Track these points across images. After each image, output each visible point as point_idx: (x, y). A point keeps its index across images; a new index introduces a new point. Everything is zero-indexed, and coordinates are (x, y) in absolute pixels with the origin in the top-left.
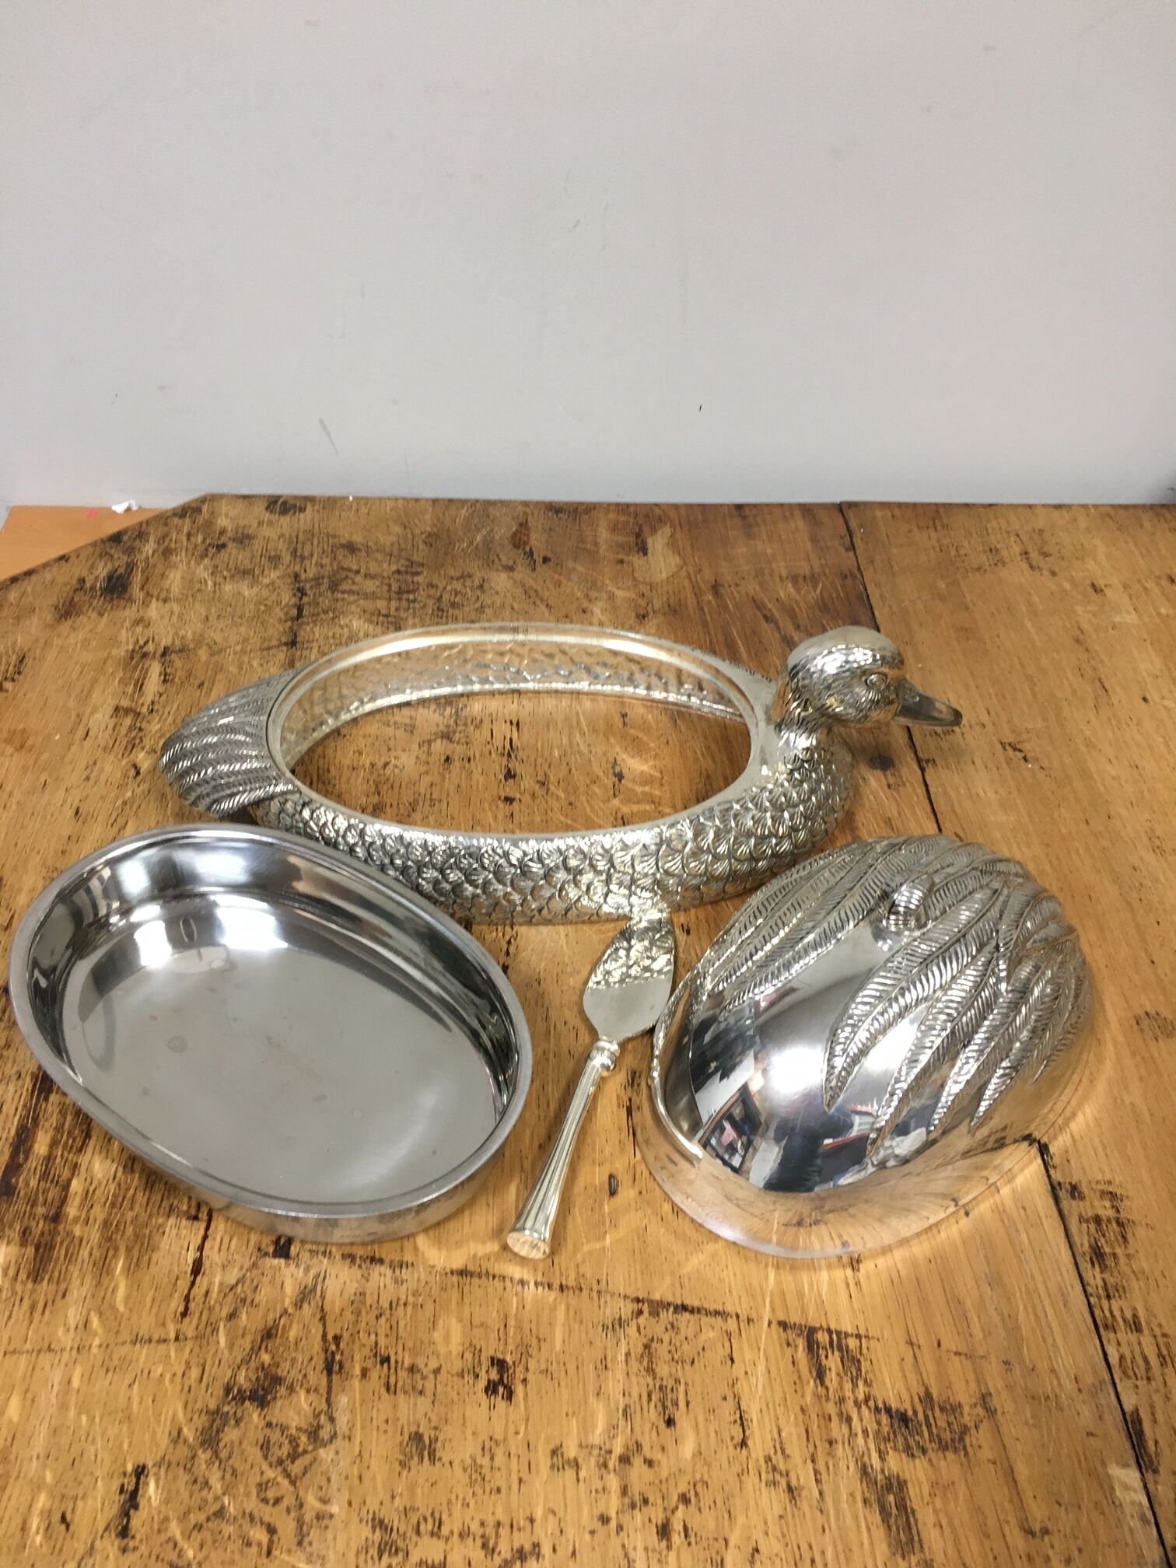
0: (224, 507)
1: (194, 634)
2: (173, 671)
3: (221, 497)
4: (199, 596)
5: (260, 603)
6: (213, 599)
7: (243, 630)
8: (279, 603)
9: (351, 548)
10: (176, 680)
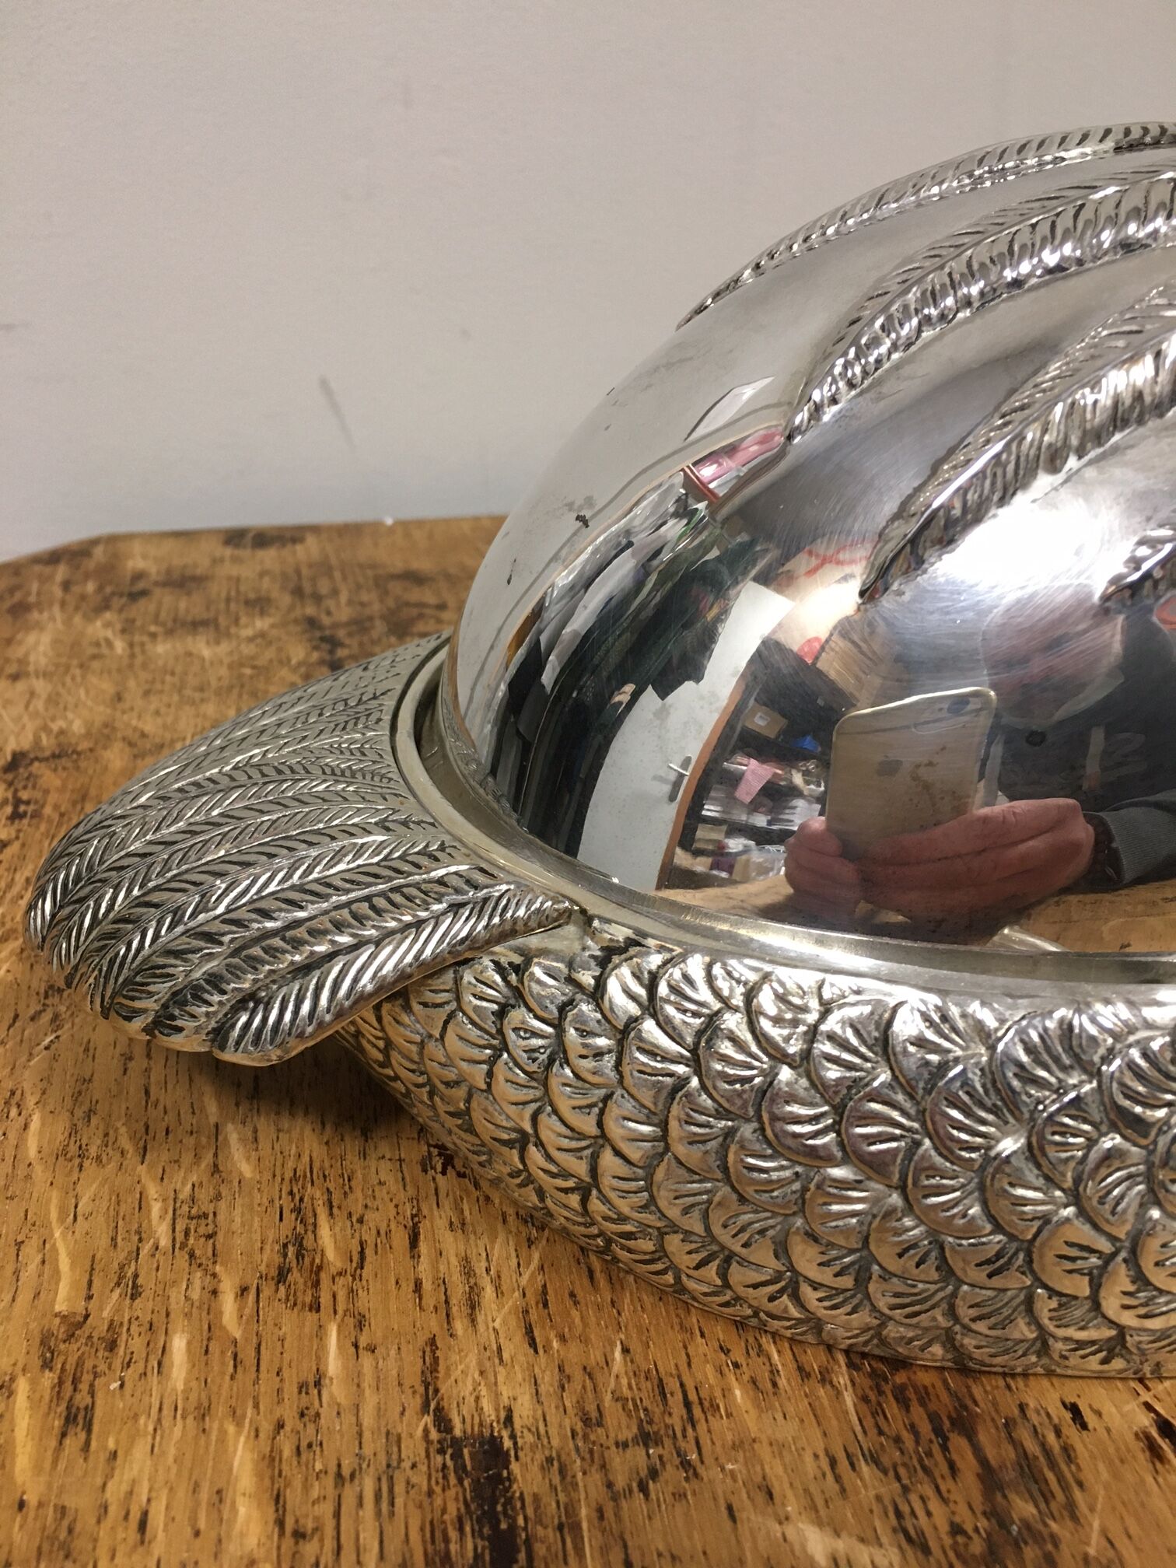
0: (137, 547)
1: (88, 725)
2: (38, 795)
3: (130, 537)
4: (96, 665)
5: (242, 665)
6: (131, 666)
7: (210, 709)
8: (284, 662)
9: (415, 578)
10: (48, 810)
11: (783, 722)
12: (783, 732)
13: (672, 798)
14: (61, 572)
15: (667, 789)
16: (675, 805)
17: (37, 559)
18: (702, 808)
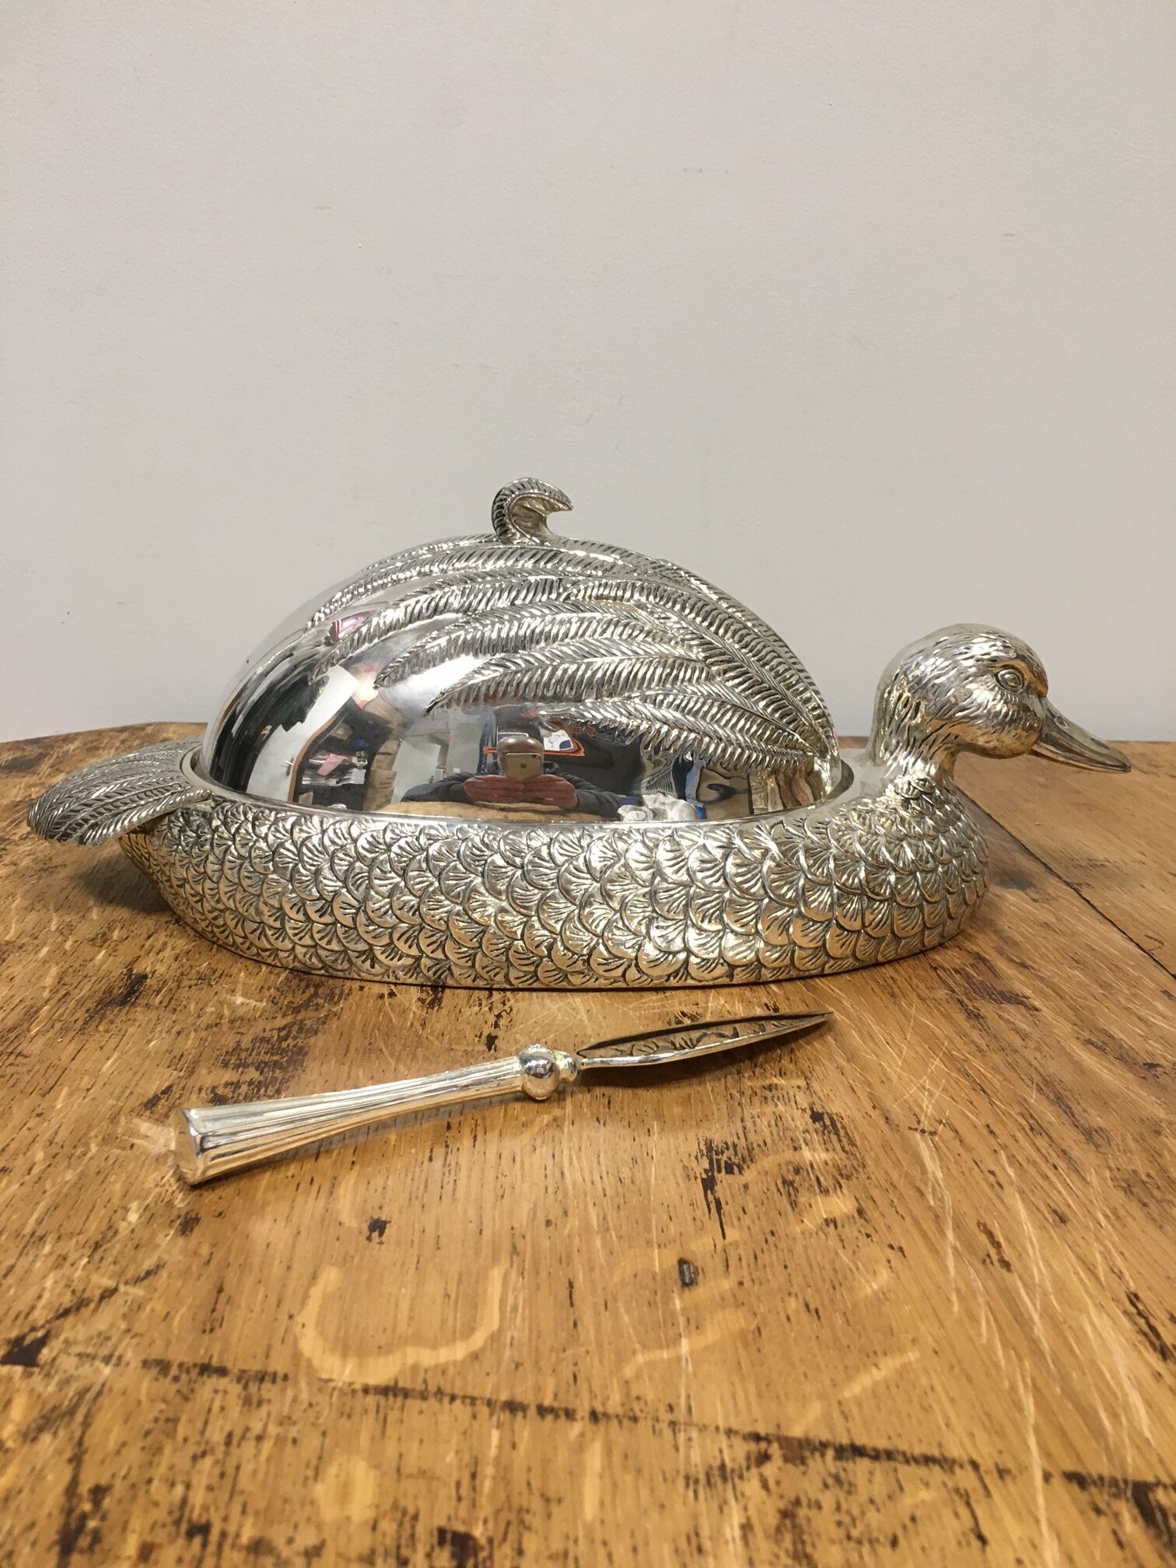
11: (350, 732)
12: (350, 737)
14: (124, 736)
17: (112, 730)
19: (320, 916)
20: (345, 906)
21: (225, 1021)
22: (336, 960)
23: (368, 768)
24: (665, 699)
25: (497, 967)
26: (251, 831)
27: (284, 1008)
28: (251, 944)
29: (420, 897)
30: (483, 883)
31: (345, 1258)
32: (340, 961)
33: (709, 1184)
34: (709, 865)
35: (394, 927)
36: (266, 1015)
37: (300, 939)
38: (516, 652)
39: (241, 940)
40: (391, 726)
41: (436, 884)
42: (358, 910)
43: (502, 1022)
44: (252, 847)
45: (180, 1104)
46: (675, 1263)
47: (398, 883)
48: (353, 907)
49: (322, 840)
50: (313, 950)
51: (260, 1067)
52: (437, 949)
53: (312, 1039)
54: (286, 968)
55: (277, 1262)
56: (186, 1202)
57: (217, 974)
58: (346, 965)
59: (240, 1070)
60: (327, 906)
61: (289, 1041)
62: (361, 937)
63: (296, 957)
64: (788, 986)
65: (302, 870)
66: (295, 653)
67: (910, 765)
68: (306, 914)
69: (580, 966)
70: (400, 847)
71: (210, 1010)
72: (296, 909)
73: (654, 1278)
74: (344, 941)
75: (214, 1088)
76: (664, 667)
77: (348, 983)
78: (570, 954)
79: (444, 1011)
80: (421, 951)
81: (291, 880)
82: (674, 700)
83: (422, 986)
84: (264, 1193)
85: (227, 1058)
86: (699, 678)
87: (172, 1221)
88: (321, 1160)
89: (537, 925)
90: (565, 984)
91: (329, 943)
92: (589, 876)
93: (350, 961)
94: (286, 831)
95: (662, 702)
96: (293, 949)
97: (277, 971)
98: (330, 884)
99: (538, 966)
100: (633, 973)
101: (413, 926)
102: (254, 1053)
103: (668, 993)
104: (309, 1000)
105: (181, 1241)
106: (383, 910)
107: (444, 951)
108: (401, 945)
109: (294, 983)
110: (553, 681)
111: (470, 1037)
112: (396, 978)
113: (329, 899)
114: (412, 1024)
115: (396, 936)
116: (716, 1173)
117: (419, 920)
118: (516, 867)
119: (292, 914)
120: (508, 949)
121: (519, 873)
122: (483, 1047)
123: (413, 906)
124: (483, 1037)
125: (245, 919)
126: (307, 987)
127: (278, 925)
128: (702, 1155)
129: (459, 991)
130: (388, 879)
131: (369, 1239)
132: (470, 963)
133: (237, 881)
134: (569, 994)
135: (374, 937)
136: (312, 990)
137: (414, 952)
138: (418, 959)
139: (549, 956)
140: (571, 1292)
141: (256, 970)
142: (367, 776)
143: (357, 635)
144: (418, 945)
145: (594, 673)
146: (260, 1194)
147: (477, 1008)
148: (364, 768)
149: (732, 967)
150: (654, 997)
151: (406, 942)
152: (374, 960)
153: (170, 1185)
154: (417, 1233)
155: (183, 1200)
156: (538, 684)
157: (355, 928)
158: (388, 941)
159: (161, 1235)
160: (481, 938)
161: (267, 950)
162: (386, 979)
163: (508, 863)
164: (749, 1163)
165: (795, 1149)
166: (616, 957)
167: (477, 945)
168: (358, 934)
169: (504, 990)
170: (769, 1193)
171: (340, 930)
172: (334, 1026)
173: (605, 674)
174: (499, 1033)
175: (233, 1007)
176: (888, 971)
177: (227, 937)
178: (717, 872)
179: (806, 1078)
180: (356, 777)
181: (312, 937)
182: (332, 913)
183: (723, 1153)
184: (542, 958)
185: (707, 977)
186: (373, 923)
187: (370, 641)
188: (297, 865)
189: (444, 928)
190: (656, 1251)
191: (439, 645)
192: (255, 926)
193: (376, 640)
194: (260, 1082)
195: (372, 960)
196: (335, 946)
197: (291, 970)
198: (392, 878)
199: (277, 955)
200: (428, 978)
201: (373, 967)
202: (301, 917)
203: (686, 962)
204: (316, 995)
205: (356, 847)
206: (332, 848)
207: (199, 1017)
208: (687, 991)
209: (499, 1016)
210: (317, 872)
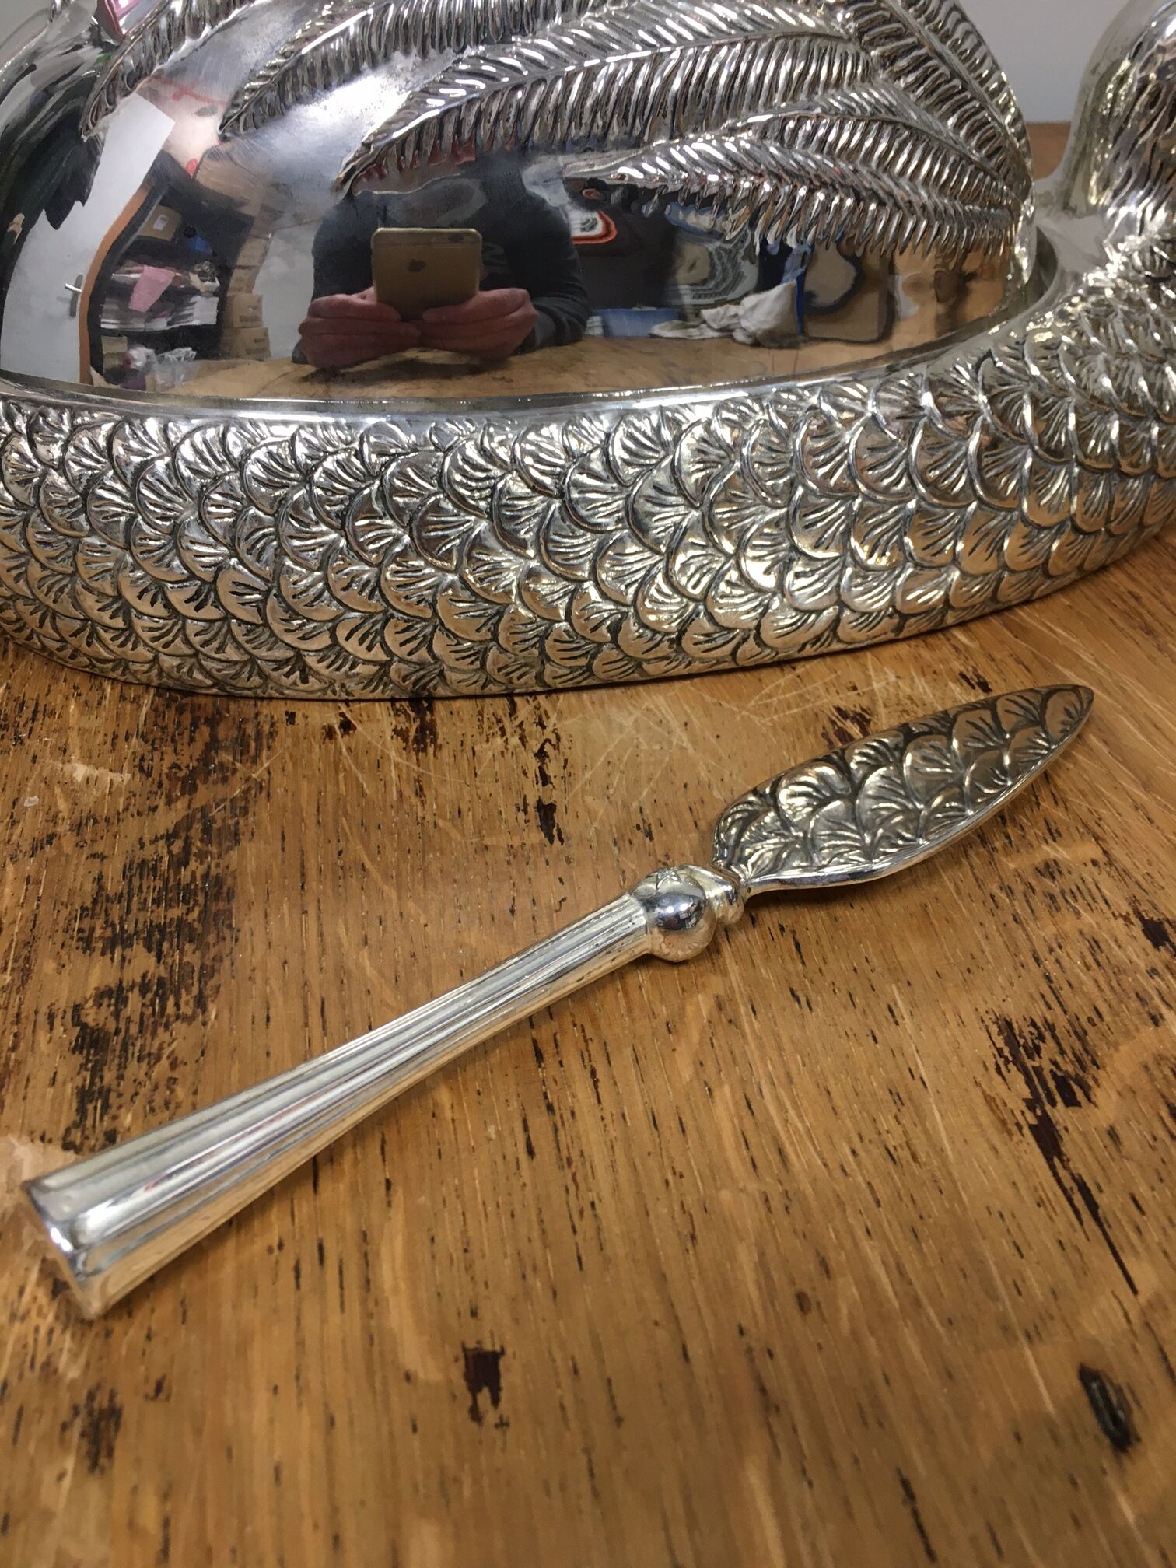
12: (179, 234)
13: (72, 314)
15: (66, 307)
16: (76, 320)
18: (100, 323)
19: (197, 609)
20: (240, 589)
21: (63, 828)
22: (238, 674)
23: (222, 294)
24: (798, 127)
25: (525, 665)
26: (30, 454)
27: (166, 782)
28: (76, 650)
29: (379, 565)
30: (492, 529)
31: (442, 1483)
32: (245, 676)
33: (1048, 1138)
34: (883, 455)
35: (336, 620)
36: (138, 803)
37: (167, 645)
38: (505, 40)
39: (57, 645)
40: (246, 210)
41: (407, 539)
42: (266, 594)
43: (553, 769)
44: (38, 487)
45: (18, 1063)
46: (1076, 1383)
47: (335, 542)
48: (255, 590)
49: (172, 468)
50: (193, 660)
51: (155, 938)
52: (417, 648)
53: (234, 854)
54: (148, 686)
55: (307, 1526)
56: (82, 1360)
57: (27, 713)
58: (256, 680)
59: (118, 951)
60: (205, 593)
61: (193, 864)
62: (278, 639)
63: (161, 671)
64: (979, 628)
65: (145, 527)
66: (37, 63)
67: (1148, 215)
68: (168, 605)
69: (665, 649)
70: (328, 474)
71: (30, 801)
72: (148, 596)
73: (1055, 1438)
74: (248, 646)
75: (77, 1008)
76: (794, 57)
77: (266, 709)
78: (649, 634)
79: (446, 754)
80: (389, 653)
81: (128, 547)
82: (815, 129)
83: (393, 700)
84: (235, 1306)
85: (86, 925)
86: (853, 74)
87: (65, 1427)
88: (325, 1184)
89: (594, 594)
90: (636, 676)
91: (221, 649)
92: (680, 500)
93: (261, 673)
94: (100, 453)
95: (794, 133)
96: (156, 659)
97: (132, 693)
98: (207, 553)
99: (593, 657)
100: (750, 646)
101: (371, 615)
102: (135, 906)
103: (801, 669)
104: (205, 760)
105: (94, 1490)
106: (312, 592)
107: (430, 650)
108: (352, 646)
109: (170, 716)
110: (590, 102)
111: (510, 813)
112: (348, 693)
113: (208, 578)
114: (400, 794)
115: (342, 634)
116: (1048, 1107)
117: (382, 606)
118: (550, 496)
119: (144, 606)
120: (545, 636)
121: (556, 504)
122: (536, 836)
123: (368, 582)
124: (531, 810)
125: (54, 615)
126: (195, 725)
127: (119, 623)
128: (1007, 1062)
129: (458, 704)
130: (314, 536)
131: (475, 1414)
132: (478, 663)
133: (23, 549)
134: (641, 689)
135: (303, 638)
136: (204, 732)
137: (378, 654)
138: (384, 666)
139: (614, 640)
140: (915, 1514)
141: (95, 696)
142: (222, 308)
143: (163, 23)
144: (384, 645)
145: (667, 82)
146: (227, 1313)
147: (499, 741)
148: (215, 294)
149: (904, 617)
150: (782, 679)
151: (361, 641)
152: (306, 673)
153: (40, 1313)
154: (566, 1380)
155: (74, 1355)
156: (558, 109)
157: (266, 624)
158: (329, 642)
159: (48, 1475)
160: (496, 625)
161: (107, 661)
162: (330, 695)
163: (533, 489)
164: (1093, 1069)
165: (1156, 1022)
166: (723, 628)
167: (489, 636)
168: (272, 634)
169: (534, 694)
170: (1158, 1145)
171: (238, 631)
172: (265, 816)
173: (686, 83)
174: (554, 795)
175: (72, 791)
176: (1117, 578)
177: (30, 638)
178: (896, 466)
179: (1097, 838)
180: (202, 312)
181: (187, 642)
182: (217, 603)
183: (1038, 1049)
184: (600, 645)
185: (862, 637)
186: (297, 615)
187: (196, 32)
188: (133, 518)
189: (429, 614)
190: (1028, 1353)
191: (345, 32)
192: (77, 625)
193: (207, 30)
194: (161, 982)
195: (303, 671)
196: (231, 653)
197: (158, 688)
198: (322, 534)
199: (126, 668)
200: (404, 690)
201: (305, 681)
202: (159, 609)
203: (837, 621)
204: (213, 744)
205: (241, 477)
206: (198, 482)
207: (14, 823)
208: (828, 659)
209: (541, 754)
210: (176, 532)
